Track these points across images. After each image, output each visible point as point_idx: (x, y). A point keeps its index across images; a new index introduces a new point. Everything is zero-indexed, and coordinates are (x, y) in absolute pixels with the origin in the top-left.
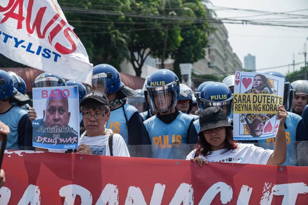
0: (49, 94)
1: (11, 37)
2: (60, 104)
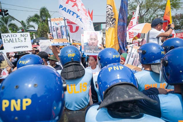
0: (90, 33)
1: (75, 13)
2: (95, 37)
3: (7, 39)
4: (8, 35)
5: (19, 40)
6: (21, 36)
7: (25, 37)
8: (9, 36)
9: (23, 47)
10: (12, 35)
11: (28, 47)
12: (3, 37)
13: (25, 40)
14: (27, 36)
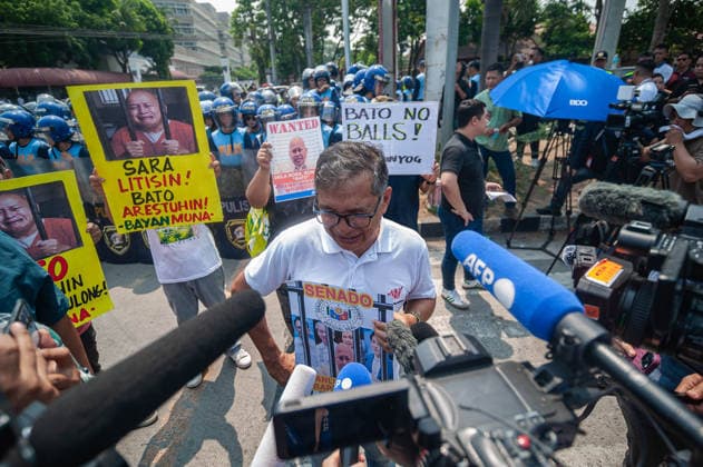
3: (357, 127)
4: (363, 110)
5: (396, 133)
6: (406, 118)
7: (419, 121)
8: (366, 115)
9: (404, 160)
10: (377, 112)
11: (419, 161)
12: (347, 118)
13: (417, 132)
14: (426, 119)
